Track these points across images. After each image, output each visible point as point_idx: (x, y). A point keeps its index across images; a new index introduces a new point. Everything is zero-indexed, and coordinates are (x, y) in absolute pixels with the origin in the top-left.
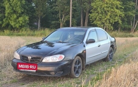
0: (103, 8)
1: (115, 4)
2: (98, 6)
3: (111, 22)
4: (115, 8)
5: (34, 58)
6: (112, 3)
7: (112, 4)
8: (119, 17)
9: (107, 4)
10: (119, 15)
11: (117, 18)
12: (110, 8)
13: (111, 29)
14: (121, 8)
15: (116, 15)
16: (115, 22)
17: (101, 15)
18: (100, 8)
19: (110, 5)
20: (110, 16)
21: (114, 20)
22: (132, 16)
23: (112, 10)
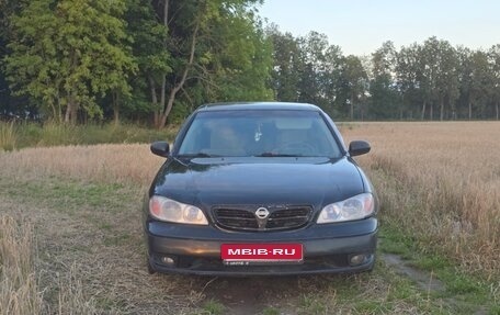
0: (64, 39)
1: (106, 25)
2: (43, 31)
3: (95, 88)
4: (104, 40)
5: (282, 213)
6: (94, 20)
7: (95, 26)
8: (121, 73)
9: (76, 23)
10: (123, 67)
11: (114, 76)
12: (86, 39)
13: (97, 115)
14: (125, 41)
15: (112, 67)
16: (109, 91)
17: (55, 63)
18: (53, 38)
19: (88, 30)
20: (91, 68)
21: (106, 82)
22: (162, 69)
23: (97, 46)
